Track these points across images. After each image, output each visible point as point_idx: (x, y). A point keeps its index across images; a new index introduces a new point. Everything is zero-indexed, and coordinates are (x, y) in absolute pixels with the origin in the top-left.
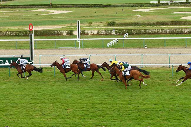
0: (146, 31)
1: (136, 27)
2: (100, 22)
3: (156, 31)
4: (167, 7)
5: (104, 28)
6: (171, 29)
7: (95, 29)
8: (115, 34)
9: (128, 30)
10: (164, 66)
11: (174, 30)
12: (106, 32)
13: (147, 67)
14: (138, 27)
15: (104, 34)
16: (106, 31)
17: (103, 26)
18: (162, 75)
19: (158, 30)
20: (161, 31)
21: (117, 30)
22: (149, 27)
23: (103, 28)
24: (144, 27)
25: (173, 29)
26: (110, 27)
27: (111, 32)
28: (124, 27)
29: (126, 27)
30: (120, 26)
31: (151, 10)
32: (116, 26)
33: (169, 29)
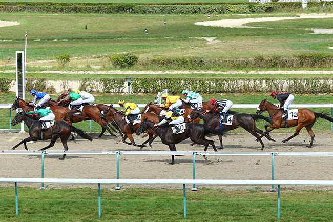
0: (221, 84)
1: (196, 72)
2: (94, 56)
3: (252, 83)
4: (298, 14)
5: (104, 73)
6: (294, 80)
7: (75, 78)
8: (131, 91)
9: (170, 80)
10: (257, 188)
11: (304, 84)
12: (106, 85)
13: (208, 189)
14: (203, 72)
15: (101, 91)
16: (106, 81)
17: (101, 70)
18: (247, 213)
19: (258, 82)
20: (264, 84)
21: (137, 79)
22: (235, 72)
23: (99, 73)
24: (219, 72)
25: (301, 80)
26: (119, 72)
27: (121, 86)
28: (160, 72)
29: (167, 72)
30: (148, 69)
31: (250, 24)
32: (138, 70)
33: (290, 79)
